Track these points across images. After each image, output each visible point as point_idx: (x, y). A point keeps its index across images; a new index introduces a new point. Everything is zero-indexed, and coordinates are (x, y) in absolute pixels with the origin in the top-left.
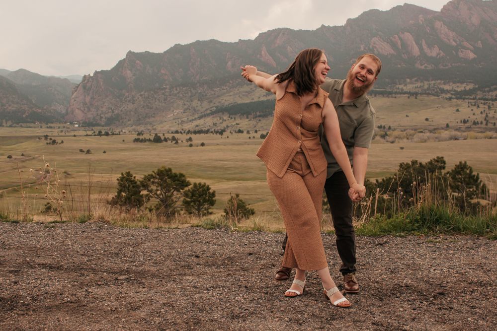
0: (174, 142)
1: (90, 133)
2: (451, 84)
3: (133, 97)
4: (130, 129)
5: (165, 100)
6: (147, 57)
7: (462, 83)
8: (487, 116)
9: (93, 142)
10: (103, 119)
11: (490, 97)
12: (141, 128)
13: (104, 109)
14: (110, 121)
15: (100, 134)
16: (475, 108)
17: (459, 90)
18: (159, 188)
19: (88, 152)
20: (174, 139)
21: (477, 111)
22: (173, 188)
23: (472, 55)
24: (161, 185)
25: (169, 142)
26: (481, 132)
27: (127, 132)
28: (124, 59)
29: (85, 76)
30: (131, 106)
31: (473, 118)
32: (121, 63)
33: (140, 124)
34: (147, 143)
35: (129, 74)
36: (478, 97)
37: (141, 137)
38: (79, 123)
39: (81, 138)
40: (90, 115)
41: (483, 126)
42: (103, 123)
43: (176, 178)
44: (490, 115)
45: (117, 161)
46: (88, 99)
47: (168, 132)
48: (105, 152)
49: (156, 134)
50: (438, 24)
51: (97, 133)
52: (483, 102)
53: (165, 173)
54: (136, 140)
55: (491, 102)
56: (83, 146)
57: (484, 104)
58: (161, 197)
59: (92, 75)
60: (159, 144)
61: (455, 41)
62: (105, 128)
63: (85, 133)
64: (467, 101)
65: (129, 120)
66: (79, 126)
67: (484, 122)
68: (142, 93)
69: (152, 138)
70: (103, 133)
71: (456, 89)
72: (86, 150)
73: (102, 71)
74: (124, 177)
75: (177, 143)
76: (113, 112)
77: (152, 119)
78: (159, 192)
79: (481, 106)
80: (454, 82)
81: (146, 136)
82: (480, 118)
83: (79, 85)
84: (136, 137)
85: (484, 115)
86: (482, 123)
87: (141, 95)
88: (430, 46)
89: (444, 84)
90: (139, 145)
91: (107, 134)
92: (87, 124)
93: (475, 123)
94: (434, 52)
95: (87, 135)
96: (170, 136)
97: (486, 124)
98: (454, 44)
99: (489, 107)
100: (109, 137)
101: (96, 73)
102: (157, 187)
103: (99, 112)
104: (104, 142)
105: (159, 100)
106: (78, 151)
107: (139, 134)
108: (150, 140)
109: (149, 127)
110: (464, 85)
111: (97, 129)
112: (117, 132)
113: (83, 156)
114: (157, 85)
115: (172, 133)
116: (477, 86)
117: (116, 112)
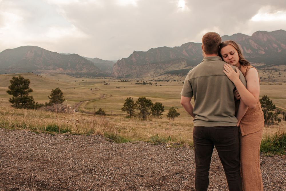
0: (150, 84)
1: (120, 81)
2: (255, 63)
3: (135, 68)
4: (134, 79)
5: (147, 69)
6: (141, 53)
7: (260, 63)
8: (269, 76)
9: (121, 84)
10: (125, 76)
11: (270, 69)
12: (138, 79)
13: (125, 72)
14: (127, 76)
15: (123, 81)
16: (264, 73)
17: (258, 66)
18: (140, 106)
19: (119, 88)
20: (150, 83)
21: (265, 74)
22: (146, 106)
23: (263, 53)
24: (141, 104)
25: (148, 84)
26: (267, 82)
27: (133, 80)
28: (132, 54)
29: (118, 60)
30: (134, 71)
31: (264, 77)
32: (131, 55)
33: (138, 78)
34: (140, 85)
35: (134, 59)
36: (266, 69)
37: (138, 82)
38: (116, 77)
39: (116, 82)
40: (120, 74)
41: (268, 80)
42: (124, 77)
43: (147, 102)
44: (270, 76)
45: (129, 91)
46: (119, 68)
47: (148, 81)
48: (125, 88)
49: (144, 82)
50: (250, 41)
51: (122, 81)
52: (268, 70)
53: (143, 99)
54: (136, 84)
55: (271, 71)
56: (118, 86)
57: (268, 71)
58: (141, 109)
59: (121, 60)
60: (145, 85)
61: (257, 47)
62: (125, 79)
63: (118, 81)
64: (261, 70)
65: (134, 76)
66: (116, 78)
67: (268, 78)
68: (139, 66)
69: (142, 83)
70: (124, 80)
71: (257, 65)
72: (118, 87)
73: (124, 58)
74: (128, 100)
75: (151, 85)
76: (128, 73)
77: (142, 76)
78: (140, 107)
79: (267, 72)
80: (257, 63)
81: (140, 82)
82: (266, 77)
83: (116, 63)
84: (136, 82)
85: (268, 76)
86: (267, 79)
87: (139, 67)
88: (247, 49)
89: (253, 63)
90: (138, 85)
91: (126, 81)
92: (119, 78)
93: (264, 79)
94: (249, 51)
95: (119, 82)
96: (149, 82)
97: (269, 79)
98: (257, 48)
99: (270, 73)
100: (127, 82)
101: (122, 59)
102: (140, 105)
103: (123, 73)
104: (125, 84)
105: (145, 69)
106: (115, 87)
107: (137, 81)
108: (141, 84)
109: (141, 79)
110: (260, 64)
111: (122, 79)
112: (129, 80)
113: (118, 89)
114: (144, 63)
115: (150, 81)
116: (265, 65)
117: (129, 73)
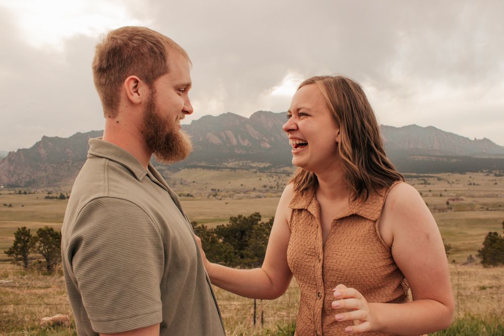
1: (12, 192)
2: (256, 163)
3: (46, 168)
4: (43, 189)
5: (69, 169)
6: (56, 140)
7: (263, 162)
8: (278, 183)
9: (14, 199)
10: (23, 183)
11: (279, 172)
12: (50, 189)
13: (24, 176)
14: (28, 184)
15: (20, 193)
16: (270, 178)
17: (261, 167)
18: (42, 245)
19: (10, 206)
21: (272, 180)
22: (55, 244)
23: (268, 146)
24: (43, 243)
26: (275, 193)
27: (40, 192)
28: (40, 142)
29: (10, 152)
30: (44, 174)
31: (270, 184)
32: (38, 144)
33: (50, 187)
34: (55, 199)
35: (43, 151)
36: (272, 171)
37: (50, 196)
38: (4, 185)
39: (5, 196)
40: (13, 180)
41: (276, 189)
42: (23, 186)
43: (57, 236)
44: (280, 183)
45: (32, 212)
46: (12, 168)
48: (23, 206)
49: (61, 194)
50: (248, 126)
51: (18, 192)
52: (275, 174)
54: (47, 198)
55: (280, 175)
56: (8, 202)
57: (276, 176)
59: (16, 151)
60: (64, 200)
61: (258, 136)
62: (24, 189)
63: (8, 192)
64: (266, 174)
65: (42, 183)
66: (4, 187)
67: (276, 187)
68: (53, 165)
69: (58, 196)
70: (23, 192)
71: (259, 166)
72: (8, 204)
73: (24, 149)
74: (20, 232)
76: (30, 177)
77: (59, 183)
78: (41, 249)
79: (274, 177)
80: (258, 162)
81: (54, 195)
82: (274, 184)
83: (5, 158)
84: (47, 195)
85: (276, 183)
86: (275, 187)
87: (51, 166)
88: (244, 139)
89: (252, 163)
90: (49, 201)
91: (25, 193)
92: (10, 186)
93: (271, 188)
94: (246, 143)
95: (10, 194)
97: (278, 188)
98: (258, 138)
99: (279, 178)
100: (27, 195)
101: (19, 150)
102: (40, 244)
103: (20, 178)
104: (23, 199)
105: (64, 170)
106: (3, 205)
107: (49, 193)
108: (56, 198)
109: (57, 188)
110: (264, 164)
111: (17, 189)
112: (33, 191)
113: (6, 209)
114: (63, 160)
116: (271, 165)
117: (33, 178)
